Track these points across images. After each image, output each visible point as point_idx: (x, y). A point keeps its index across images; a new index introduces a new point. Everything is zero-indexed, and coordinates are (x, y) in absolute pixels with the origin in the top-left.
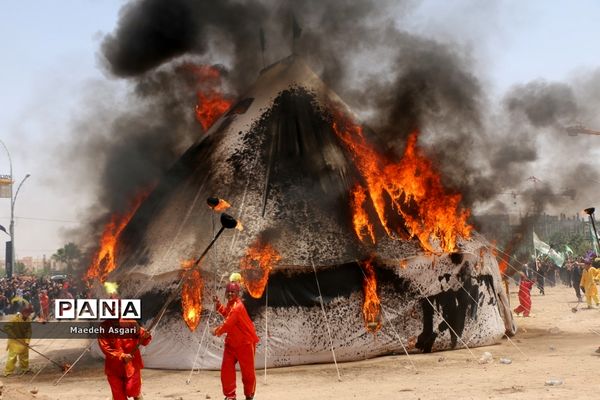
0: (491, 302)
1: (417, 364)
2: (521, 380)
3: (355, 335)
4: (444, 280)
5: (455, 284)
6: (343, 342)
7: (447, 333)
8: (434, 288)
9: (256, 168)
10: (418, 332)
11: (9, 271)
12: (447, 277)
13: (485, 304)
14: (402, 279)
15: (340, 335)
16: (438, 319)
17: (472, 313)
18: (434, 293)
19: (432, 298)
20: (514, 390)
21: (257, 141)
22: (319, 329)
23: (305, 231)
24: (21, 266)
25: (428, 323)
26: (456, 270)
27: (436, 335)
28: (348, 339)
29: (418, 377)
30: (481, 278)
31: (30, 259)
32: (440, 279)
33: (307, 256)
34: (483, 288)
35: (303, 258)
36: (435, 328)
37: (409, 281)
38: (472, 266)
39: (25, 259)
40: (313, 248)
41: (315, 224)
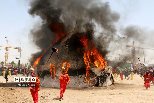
0: (109, 78)
1: (95, 89)
2: (115, 93)
3: (84, 82)
4: (101, 74)
5: (103, 74)
6: (81, 83)
7: (101, 84)
8: (99, 75)
9: (67, 48)
10: (96, 83)
11: (19, 66)
12: (101, 73)
13: (108, 79)
14: (93, 73)
15: (81, 82)
16: (100, 81)
17: (105, 80)
18: (99, 76)
19: (99, 77)
20: (113, 94)
21: (67, 43)
22: (77, 81)
23: (75, 61)
24: (21, 65)
25: (98, 81)
26: (103, 72)
27: (99, 84)
28: (82, 83)
29: (96, 91)
30: (107, 74)
31: (23, 64)
32: (100, 73)
33: (75, 66)
34: (107, 76)
35: (75, 67)
36: (99, 83)
37: (95, 73)
38: (106, 71)
39: (22, 64)
40: (77, 65)
41: (78, 60)
